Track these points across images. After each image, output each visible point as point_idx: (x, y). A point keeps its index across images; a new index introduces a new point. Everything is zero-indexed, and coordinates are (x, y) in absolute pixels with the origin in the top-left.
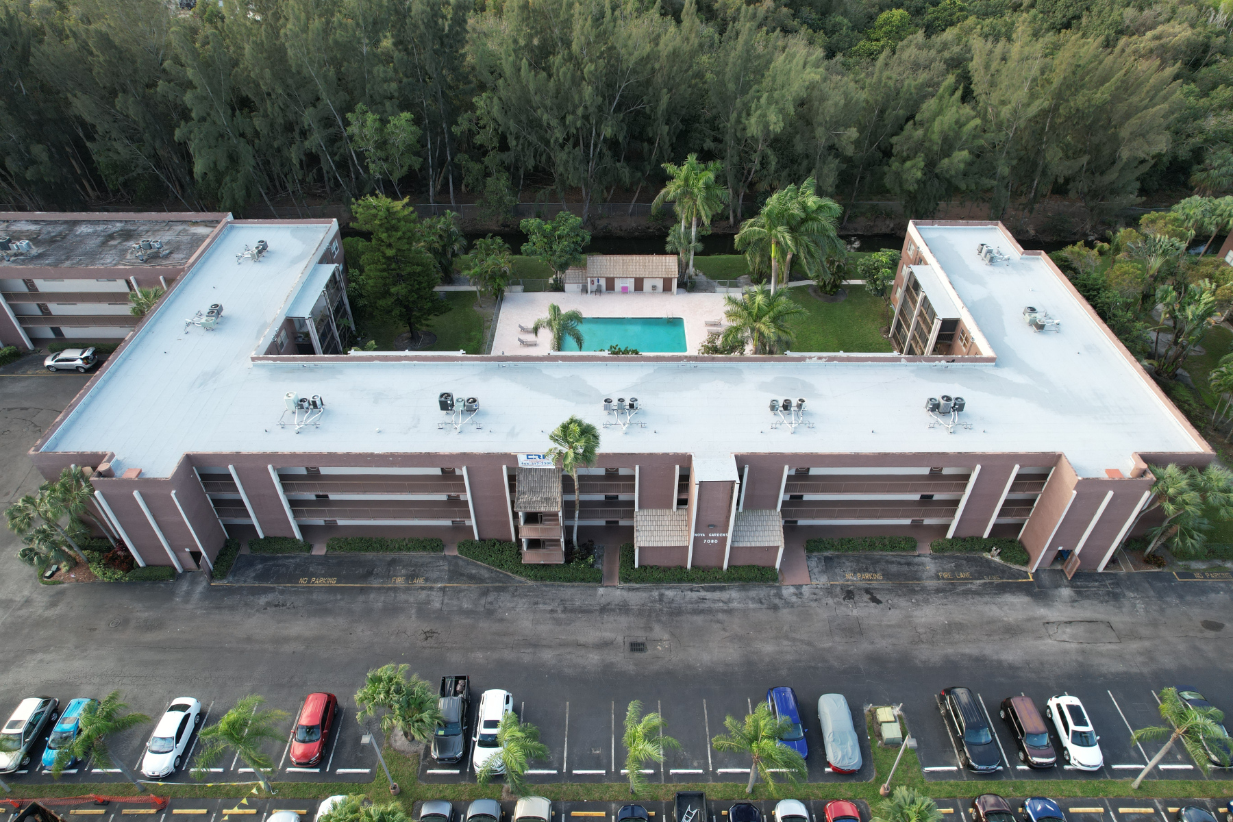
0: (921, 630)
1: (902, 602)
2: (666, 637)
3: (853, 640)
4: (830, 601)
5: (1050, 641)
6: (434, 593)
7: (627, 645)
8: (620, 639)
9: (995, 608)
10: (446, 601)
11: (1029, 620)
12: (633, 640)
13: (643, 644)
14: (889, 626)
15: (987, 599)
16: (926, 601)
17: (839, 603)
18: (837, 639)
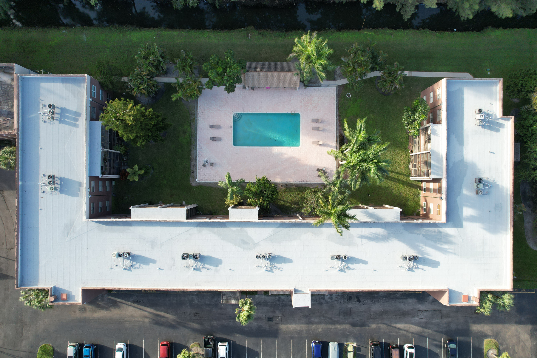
0: (372, 314)
1: (369, 302)
2: (280, 315)
3: (347, 317)
4: (342, 301)
5: (417, 318)
6: (194, 297)
7: (266, 318)
8: (264, 316)
9: (402, 305)
10: (199, 300)
11: (412, 310)
12: (268, 316)
13: (272, 318)
14: (361, 312)
15: (401, 301)
16: (378, 301)
17: (345, 302)
18: (341, 317)
